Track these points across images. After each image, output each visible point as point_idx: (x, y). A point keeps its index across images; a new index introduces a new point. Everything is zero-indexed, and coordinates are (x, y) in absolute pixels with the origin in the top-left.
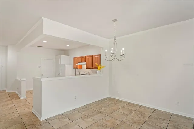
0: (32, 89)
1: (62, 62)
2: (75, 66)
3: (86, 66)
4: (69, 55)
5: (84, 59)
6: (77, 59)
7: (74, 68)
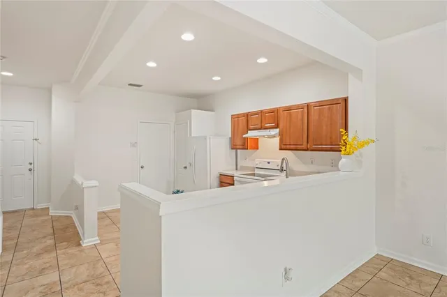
0: (118, 206)
1: (196, 130)
2: (239, 142)
3: (281, 141)
4: (212, 111)
5: (271, 119)
6: (243, 120)
7: (232, 149)
